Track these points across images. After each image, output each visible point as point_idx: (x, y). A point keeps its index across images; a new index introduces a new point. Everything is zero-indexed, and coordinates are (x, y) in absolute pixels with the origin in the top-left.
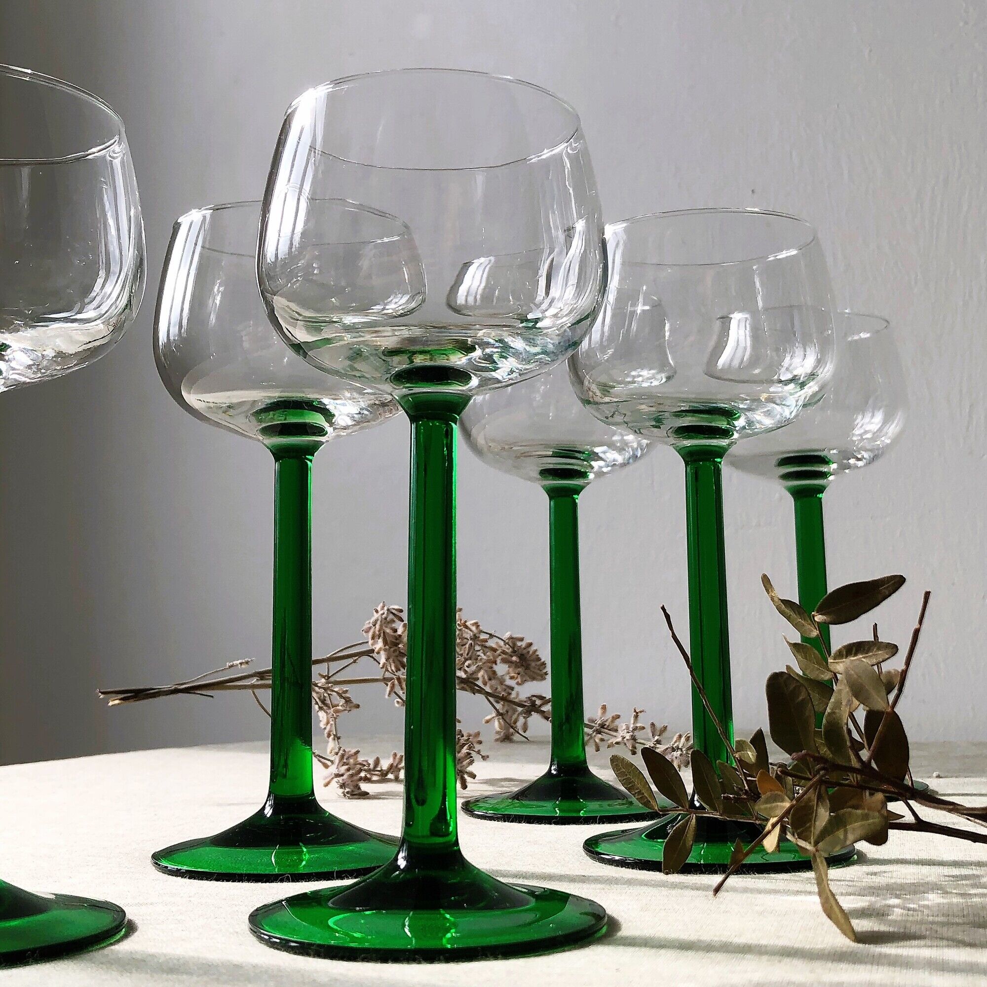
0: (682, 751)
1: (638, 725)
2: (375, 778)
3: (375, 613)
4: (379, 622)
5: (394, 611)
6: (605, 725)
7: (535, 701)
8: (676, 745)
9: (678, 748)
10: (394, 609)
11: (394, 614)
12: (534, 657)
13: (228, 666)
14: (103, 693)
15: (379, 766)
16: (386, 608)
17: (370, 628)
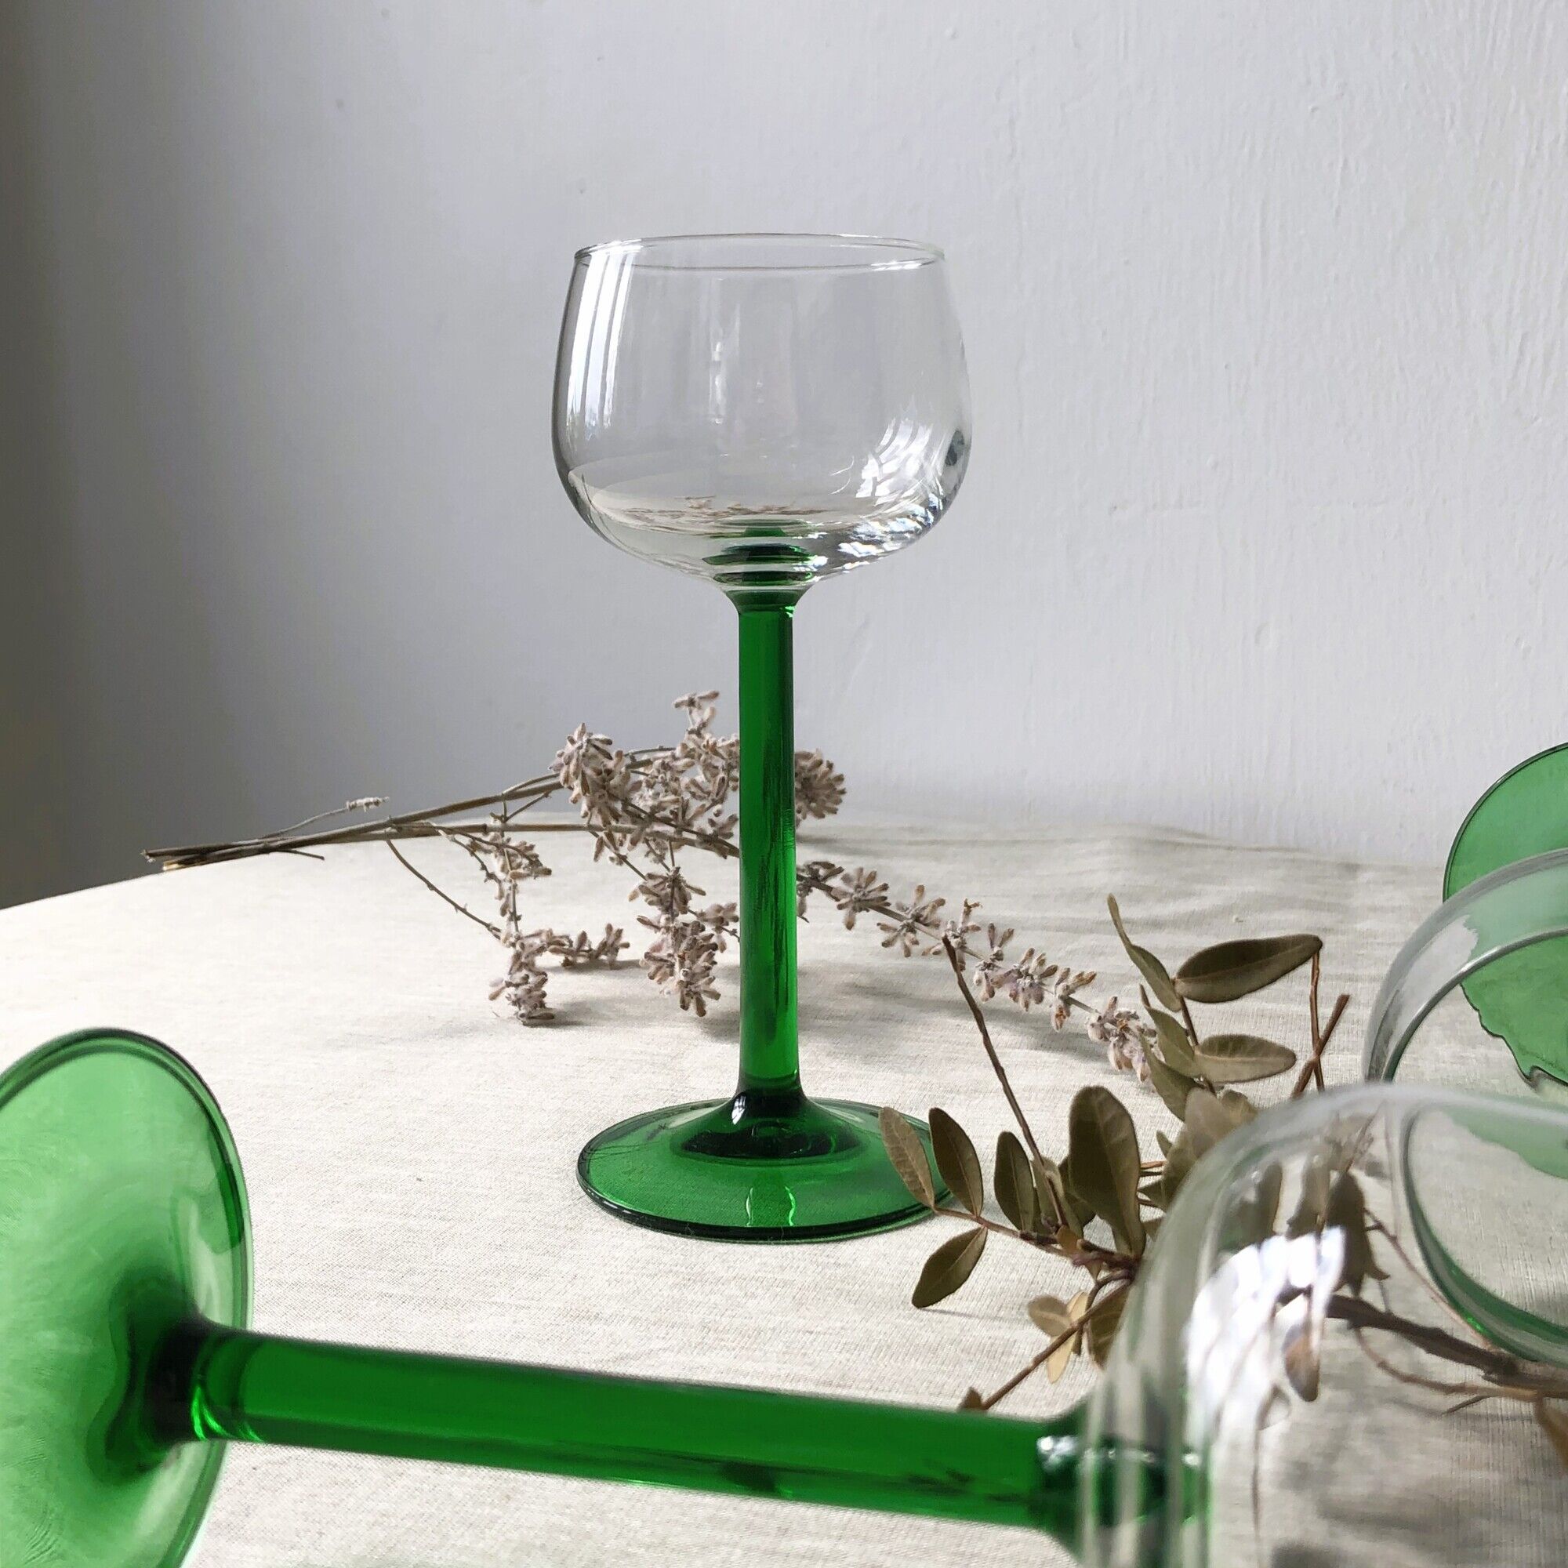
0: (1032, 978)
1: (970, 924)
2: (581, 960)
3: (569, 744)
4: (574, 762)
5: (598, 744)
6: (921, 916)
7: (817, 871)
8: (1024, 968)
9: (1027, 974)
10: (597, 740)
11: (595, 746)
12: (824, 782)
13: (348, 807)
14: (151, 855)
15: (587, 944)
16: (585, 739)
17: (562, 765)
